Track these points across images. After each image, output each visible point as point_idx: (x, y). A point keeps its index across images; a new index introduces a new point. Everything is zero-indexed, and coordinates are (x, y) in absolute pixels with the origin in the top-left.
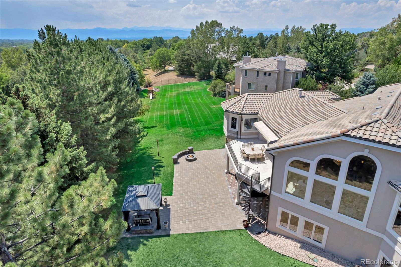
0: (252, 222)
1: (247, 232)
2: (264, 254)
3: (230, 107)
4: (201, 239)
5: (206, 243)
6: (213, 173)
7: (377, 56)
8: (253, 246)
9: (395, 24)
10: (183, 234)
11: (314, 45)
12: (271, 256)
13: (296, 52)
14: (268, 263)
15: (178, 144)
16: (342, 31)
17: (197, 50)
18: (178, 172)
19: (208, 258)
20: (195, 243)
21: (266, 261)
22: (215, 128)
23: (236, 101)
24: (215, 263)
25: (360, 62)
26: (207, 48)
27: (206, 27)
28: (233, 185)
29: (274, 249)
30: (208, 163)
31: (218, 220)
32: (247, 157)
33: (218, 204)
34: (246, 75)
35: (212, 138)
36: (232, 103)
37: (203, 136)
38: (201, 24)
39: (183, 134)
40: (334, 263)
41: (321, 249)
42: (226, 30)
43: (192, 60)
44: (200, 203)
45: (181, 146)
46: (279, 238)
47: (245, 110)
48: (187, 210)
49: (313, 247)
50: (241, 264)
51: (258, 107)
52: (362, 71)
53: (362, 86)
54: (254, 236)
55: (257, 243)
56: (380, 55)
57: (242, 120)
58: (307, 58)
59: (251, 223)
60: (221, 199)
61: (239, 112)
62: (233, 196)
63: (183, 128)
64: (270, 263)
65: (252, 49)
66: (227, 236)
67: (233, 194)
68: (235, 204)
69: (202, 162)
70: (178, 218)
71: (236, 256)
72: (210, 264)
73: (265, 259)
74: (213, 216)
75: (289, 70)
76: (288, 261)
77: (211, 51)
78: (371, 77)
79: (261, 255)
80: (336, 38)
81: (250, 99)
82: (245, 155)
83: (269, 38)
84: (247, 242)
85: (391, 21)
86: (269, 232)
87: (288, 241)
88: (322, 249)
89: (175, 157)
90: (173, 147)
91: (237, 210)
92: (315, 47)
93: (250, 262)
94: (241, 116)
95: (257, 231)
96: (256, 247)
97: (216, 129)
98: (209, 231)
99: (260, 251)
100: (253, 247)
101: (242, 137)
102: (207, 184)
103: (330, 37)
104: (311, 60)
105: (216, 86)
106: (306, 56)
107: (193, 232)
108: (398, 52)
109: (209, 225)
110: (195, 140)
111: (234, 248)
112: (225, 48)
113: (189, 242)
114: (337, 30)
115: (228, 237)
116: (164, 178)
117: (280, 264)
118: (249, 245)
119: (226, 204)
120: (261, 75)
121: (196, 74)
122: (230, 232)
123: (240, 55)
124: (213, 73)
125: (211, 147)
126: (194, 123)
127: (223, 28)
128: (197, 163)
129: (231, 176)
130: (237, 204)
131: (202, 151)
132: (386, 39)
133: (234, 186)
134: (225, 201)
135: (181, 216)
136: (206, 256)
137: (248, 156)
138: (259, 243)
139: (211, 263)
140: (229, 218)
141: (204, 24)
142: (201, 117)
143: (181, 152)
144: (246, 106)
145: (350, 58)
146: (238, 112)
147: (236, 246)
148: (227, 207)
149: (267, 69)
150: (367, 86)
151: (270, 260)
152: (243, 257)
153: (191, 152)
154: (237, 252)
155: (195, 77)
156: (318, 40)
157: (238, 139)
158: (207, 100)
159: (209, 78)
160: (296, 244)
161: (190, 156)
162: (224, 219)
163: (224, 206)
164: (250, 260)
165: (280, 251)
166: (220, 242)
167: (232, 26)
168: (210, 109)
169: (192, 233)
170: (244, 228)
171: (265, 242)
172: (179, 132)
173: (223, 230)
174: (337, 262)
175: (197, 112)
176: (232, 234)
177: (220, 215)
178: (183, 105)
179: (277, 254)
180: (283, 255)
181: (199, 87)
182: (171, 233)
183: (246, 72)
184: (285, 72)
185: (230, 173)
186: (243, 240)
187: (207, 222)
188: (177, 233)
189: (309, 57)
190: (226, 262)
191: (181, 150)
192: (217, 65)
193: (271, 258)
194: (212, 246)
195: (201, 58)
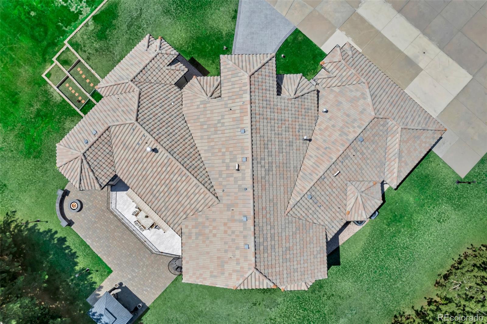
5: (174, 297)
18: (86, 237)
19: (184, 306)
20: (167, 302)
24: (190, 308)
47: (101, 181)
51: (110, 165)
72: (188, 310)
81: (92, 160)
98: (167, 285)
109: (163, 281)
128: (89, 209)
135: (139, 287)
144: (97, 173)
161: (73, 205)
169: (160, 296)
173: (175, 278)
177: (162, 266)
182: (148, 306)
187: (160, 279)
188: (151, 303)
190: (195, 302)
194: (179, 297)
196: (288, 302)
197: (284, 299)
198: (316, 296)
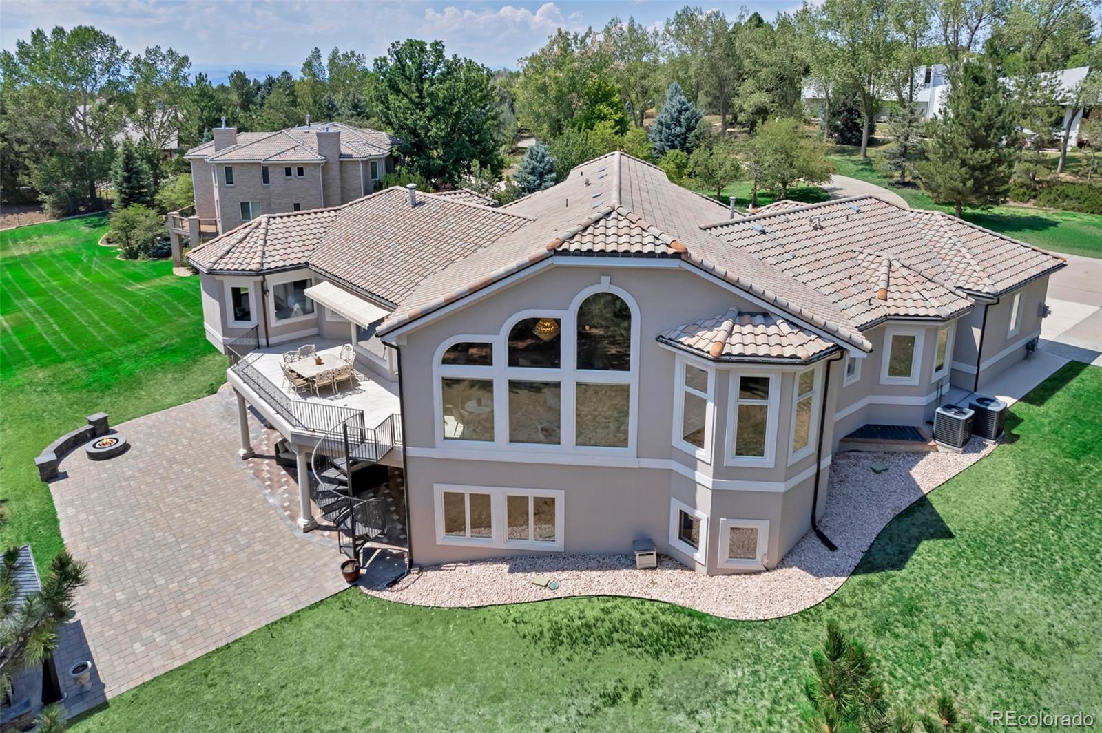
0: (365, 561)
1: (362, 593)
2: (428, 628)
3: (221, 258)
4: (226, 667)
5: (247, 671)
6: (201, 470)
7: (538, 117)
8: (390, 621)
9: (555, 47)
10: (156, 679)
11: (401, 91)
12: (448, 623)
13: (352, 115)
14: (444, 643)
15: (40, 418)
16: (459, 57)
17: (33, 120)
18: (67, 504)
19: (270, 707)
20: (210, 686)
21: (438, 643)
22: (163, 345)
23: (235, 241)
24: (297, 714)
25: (505, 132)
26: (73, 114)
27: (58, 45)
28: (276, 485)
29: (450, 603)
30: (172, 446)
31: (264, 593)
32: (308, 386)
33: (249, 550)
34: (229, 180)
35: (165, 374)
36: (227, 248)
37: (131, 374)
38: (38, 36)
39: (51, 384)
40: (594, 573)
41: (555, 555)
42: (132, 57)
43: (18, 154)
44: (188, 567)
45: (56, 423)
46: (453, 572)
47: (269, 260)
48: (147, 602)
49: (539, 557)
50: (374, 678)
51: (304, 248)
52: (512, 152)
53: (531, 177)
54: (384, 593)
55: (397, 606)
56: (542, 114)
57: (264, 292)
58: (390, 124)
59: (364, 564)
60: (254, 533)
61: (254, 267)
62: (288, 513)
63: (42, 366)
64: (451, 641)
65: (229, 112)
66: (307, 624)
67: (285, 509)
68: (300, 534)
69: (151, 449)
70: (120, 638)
71: (351, 667)
72: (282, 723)
73: (435, 637)
74: (244, 589)
75: (350, 156)
76: (493, 615)
77: (89, 120)
78: (543, 156)
79: (422, 634)
80: (448, 73)
81: (278, 231)
82: (301, 381)
83: (265, 86)
84: (369, 618)
85: (548, 41)
86: (422, 569)
87: (476, 569)
88: (560, 554)
89: (47, 456)
90: (22, 432)
91: (311, 547)
92: (405, 95)
93: (399, 661)
94: (261, 278)
95: (388, 577)
96: (400, 620)
97: (167, 346)
98: (245, 633)
99: (413, 623)
100: (391, 624)
101: (272, 340)
102: (192, 507)
103: (434, 69)
104: (401, 128)
105: (130, 225)
106: (388, 119)
107: (191, 658)
108: (573, 106)
109: (238, 618)
110: (102, 391)
111: (340, 647)
112: (140, 112)
113: (188, 694)
114: (448, 55)
115: (311, 625)
116: (18, 536)
117: (477, 632)
118: (378, 623)
119: (272, 541)
120: (277, 176)
121: (42, 197)
122: (311, 612)
123: (195, 130)
124: (108, 190)
125: (168, 401)
126: (82, 347)
127: (122, 52)
128: (135, 458)
129: (262, 464)
130: (306, 531)
131: (141, 420)
132: (547, 79)
133: (281, 486)
134: (268, 534)
135: (129, 627)
136: (260, 708)
137: (311, 380)
138: (404, 607)
139: (285, 719)
140: (297, 575)
141: (49, 35)
142: (103, 324)
143: (64, 438)
144: (271, 248)
145: (488, 119)
146: (250, 267)
147: (344, 640)
148: (279, 549)
149: (290, 157)
150: (541, 176)
151: (448, 635)
152: (374, 660)
153: (101, 428)
154: (351, 655)
155: (41, 210)
156: (410, 80)
157: (262, 350)
158: (107, 272)
159: (99, 208)
160: (498, 569)
161: (104, 443)
162: (280, 583)
163: (267, 548)
164: (397, 657)
165: (465, 603)
166: (290, 650)
167: (152, 47)
168: (126, 294)
169: (191, 663)
170: (349, 586)
171: (419, 597)
172: (31, 383)
173: (289, 612)
174: (600, 567)
175: (81, 309)
176: (318, 615)
177: (265, 577)
178: (17, 299)
179: (459, 612)
180: (476, 608)
181: (63, 237)
182: (109, 696)
183: (228, 172)
184: (341, 162)
185: (256, 456)
186: (359, 617)
187: (230, 611)
188: (132, 685)
189: (394, 120)
190: (330, 694)
191: (59, 435)
192: (121, 164)
193: (448, 628)
194: (271, 672)
195: (54, 144)
196: (775, 679)
197: (755, 673)
198: (903, 643)
